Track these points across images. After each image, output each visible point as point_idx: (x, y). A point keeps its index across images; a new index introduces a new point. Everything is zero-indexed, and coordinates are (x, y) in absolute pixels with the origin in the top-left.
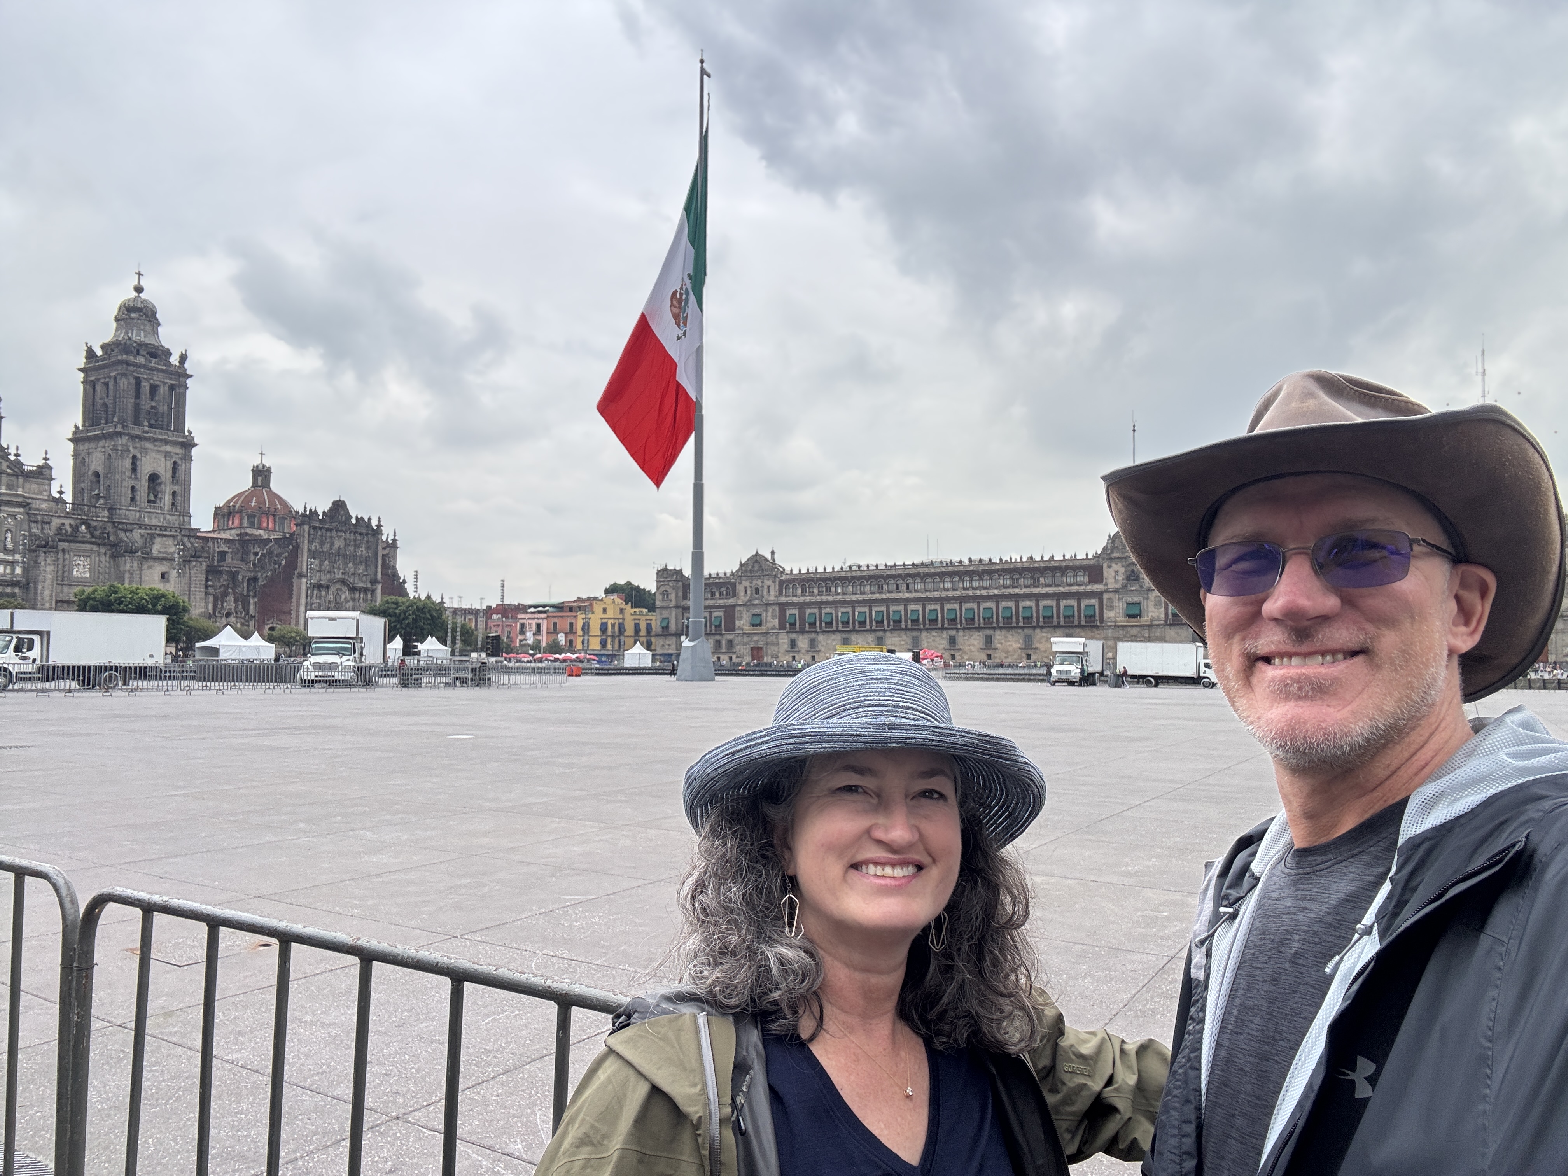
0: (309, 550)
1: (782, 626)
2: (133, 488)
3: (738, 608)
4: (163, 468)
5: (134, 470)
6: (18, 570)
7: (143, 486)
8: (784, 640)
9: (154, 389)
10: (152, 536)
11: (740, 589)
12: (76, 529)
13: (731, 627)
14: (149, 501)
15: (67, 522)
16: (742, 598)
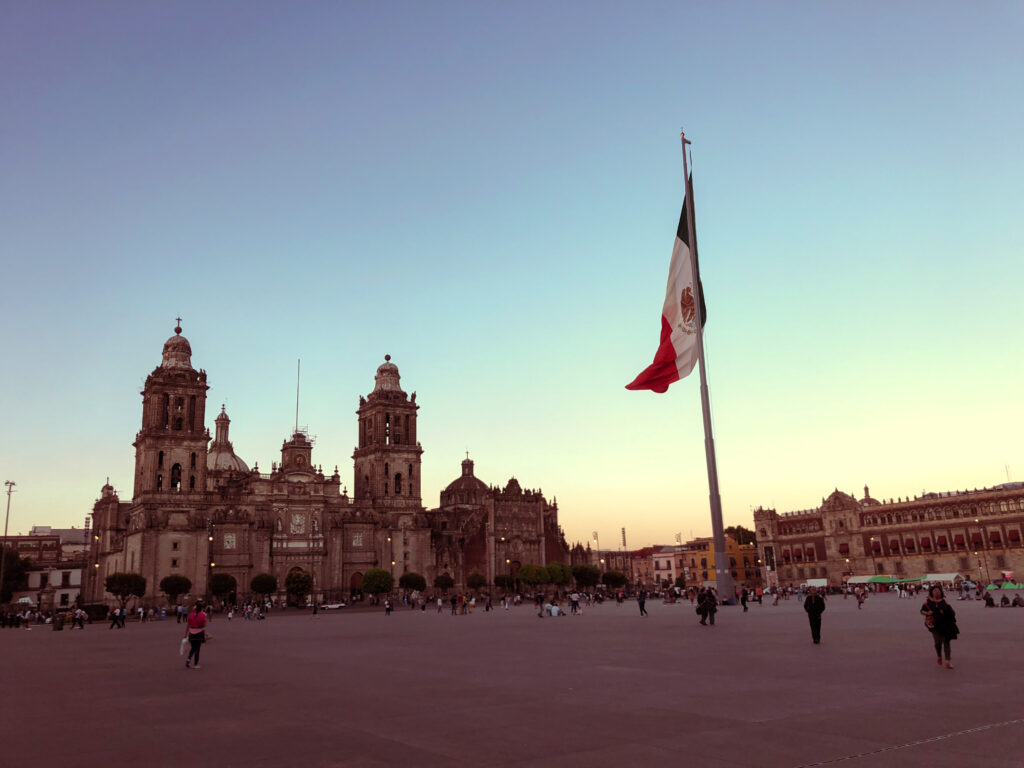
0: (495, 517)
1: (868, 553)
2: (386, 484)
3: (826, 540)
4: (404, 470)
5: (387, 473)
6: (321, 545)
7: (392, 482)
8: (871, 563)
10: (399, 515)
11: (826, 524)
12: (353, 514)
13: (823, 557)
14: (396, 492)
15: (348, 510)
16: (829, 531)
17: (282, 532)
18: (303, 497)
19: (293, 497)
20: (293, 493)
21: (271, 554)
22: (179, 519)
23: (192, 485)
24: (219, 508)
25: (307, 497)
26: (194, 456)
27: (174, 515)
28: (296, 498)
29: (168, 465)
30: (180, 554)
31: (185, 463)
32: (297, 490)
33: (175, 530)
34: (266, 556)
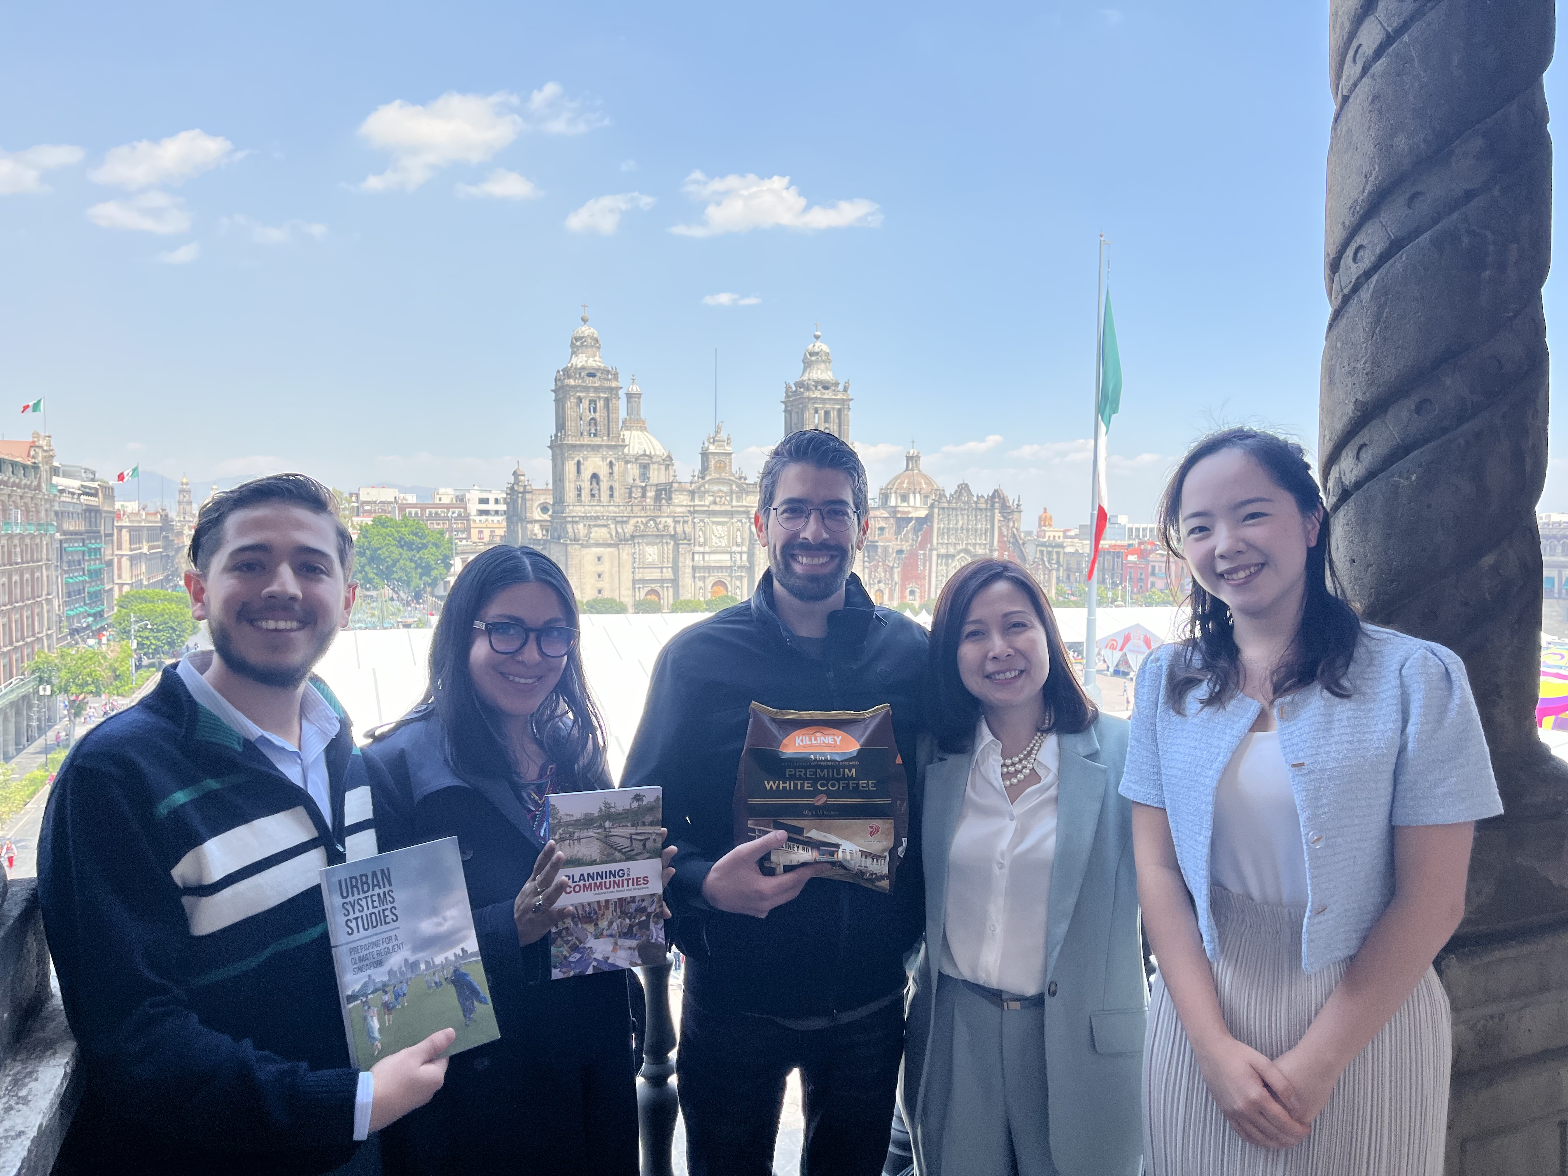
0: (938, 528)
9: (827, 413)
17: (704, 544)
18: (723, 508)
19: (713, 508)
20: (715, 503)
21: (694, 569)
22: (600, 533)
23: (611, 496)
24: (639, 520)
25: (729, 508)
26: (611, 464)
27: (597, 529)
28: (717, 508)
29: (587, 474)
30: (605, 567)
31: (603, 471)
32: (718, 499)
33: (598, 545)
34: (689, 570)
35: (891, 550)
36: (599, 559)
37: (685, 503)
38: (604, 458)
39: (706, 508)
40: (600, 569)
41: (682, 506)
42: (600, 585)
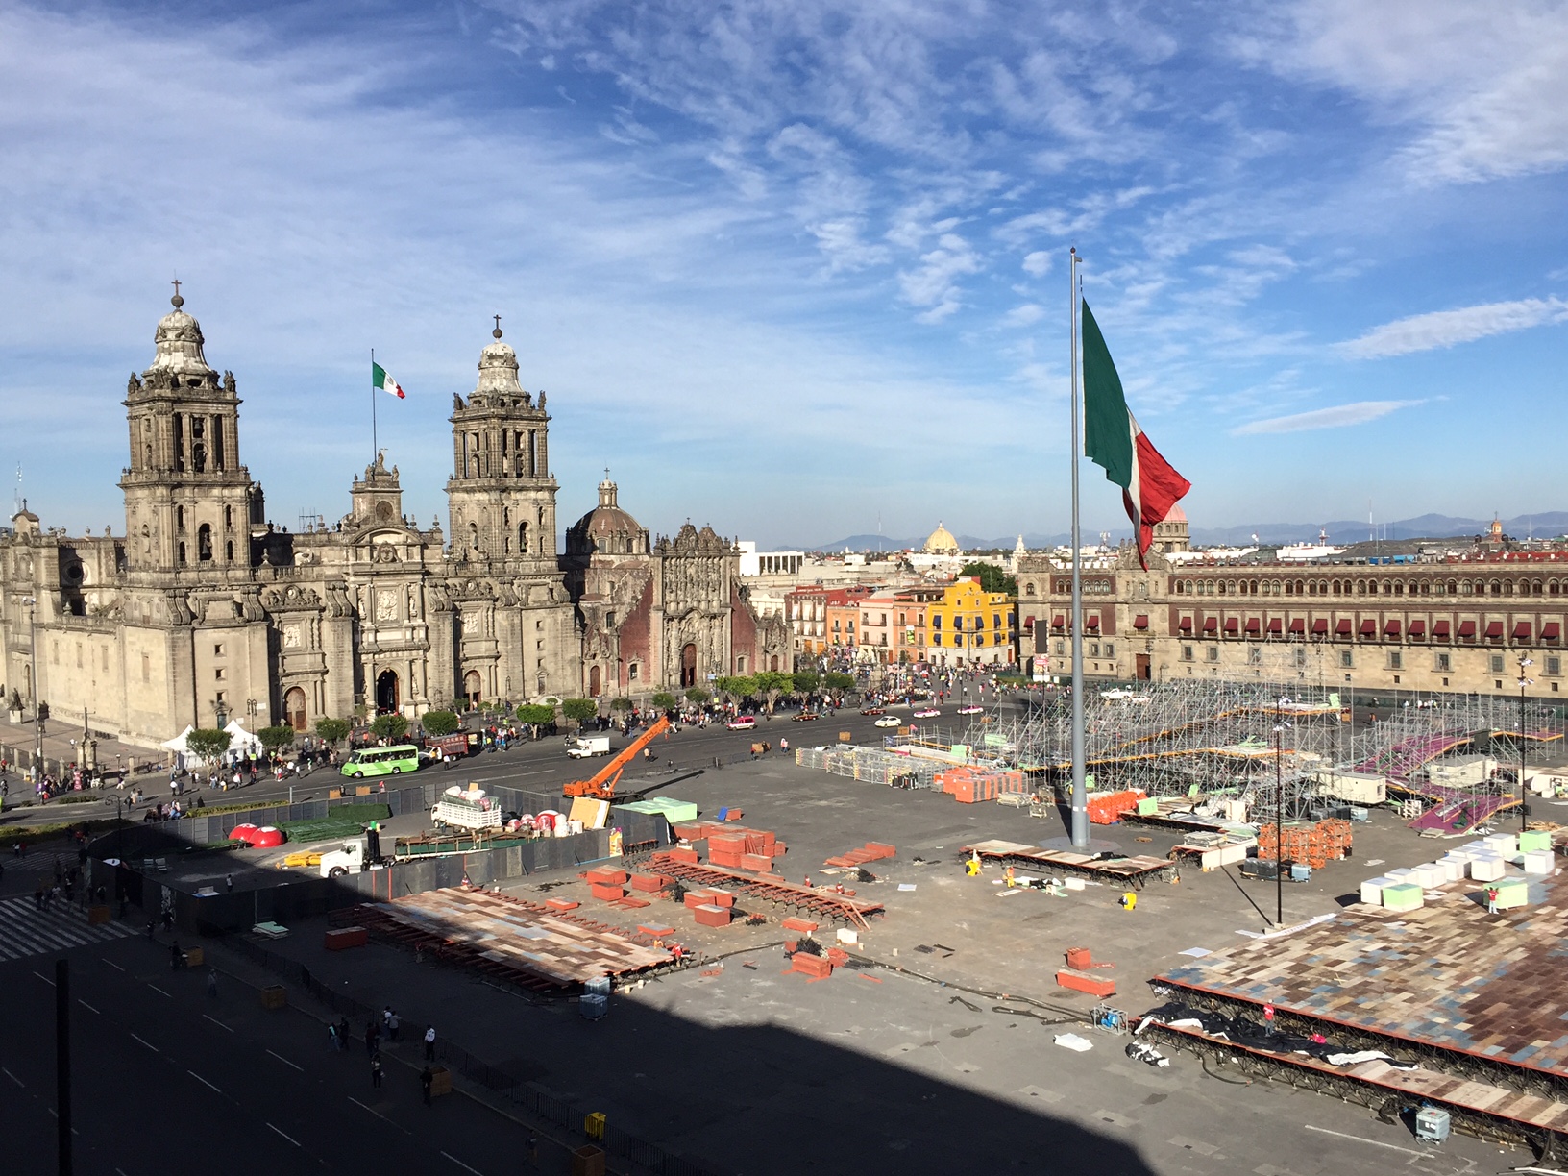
0: (663, 582)
2: (507, 539)
3: (1118, 607)
4: (530, 516)
5: (507, 522)
6: (421, 635)
7: (515, 536)
8: (1176, 646)
9: (518, 437)
11: (1121, 585)
12: (465, 587)
14: (521, 551)
15: (456, 581)
16: (1122, 594)
17: (366, 620)
18: (391, 566)
19: (378, 567)
20: (378, 560)
21: (353, 653)
22: (220, 610)
23: (230, 555)
24: (273, 588)
25: (398, 566)
26: (229, 511)
27: (212, 603)
28: (383, 567)
30: (226, 661)
31: (217, 522)
32: (384, 556)
33: (218, 627)
34: (348, 657)
35: (600, 613)
36: (217, 649)
37: (337, 562)
38: (221, 500)
39: (367, 569)
40: (219, 662)
41: (333, 566)
42: (221, 686)
